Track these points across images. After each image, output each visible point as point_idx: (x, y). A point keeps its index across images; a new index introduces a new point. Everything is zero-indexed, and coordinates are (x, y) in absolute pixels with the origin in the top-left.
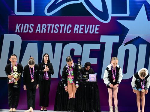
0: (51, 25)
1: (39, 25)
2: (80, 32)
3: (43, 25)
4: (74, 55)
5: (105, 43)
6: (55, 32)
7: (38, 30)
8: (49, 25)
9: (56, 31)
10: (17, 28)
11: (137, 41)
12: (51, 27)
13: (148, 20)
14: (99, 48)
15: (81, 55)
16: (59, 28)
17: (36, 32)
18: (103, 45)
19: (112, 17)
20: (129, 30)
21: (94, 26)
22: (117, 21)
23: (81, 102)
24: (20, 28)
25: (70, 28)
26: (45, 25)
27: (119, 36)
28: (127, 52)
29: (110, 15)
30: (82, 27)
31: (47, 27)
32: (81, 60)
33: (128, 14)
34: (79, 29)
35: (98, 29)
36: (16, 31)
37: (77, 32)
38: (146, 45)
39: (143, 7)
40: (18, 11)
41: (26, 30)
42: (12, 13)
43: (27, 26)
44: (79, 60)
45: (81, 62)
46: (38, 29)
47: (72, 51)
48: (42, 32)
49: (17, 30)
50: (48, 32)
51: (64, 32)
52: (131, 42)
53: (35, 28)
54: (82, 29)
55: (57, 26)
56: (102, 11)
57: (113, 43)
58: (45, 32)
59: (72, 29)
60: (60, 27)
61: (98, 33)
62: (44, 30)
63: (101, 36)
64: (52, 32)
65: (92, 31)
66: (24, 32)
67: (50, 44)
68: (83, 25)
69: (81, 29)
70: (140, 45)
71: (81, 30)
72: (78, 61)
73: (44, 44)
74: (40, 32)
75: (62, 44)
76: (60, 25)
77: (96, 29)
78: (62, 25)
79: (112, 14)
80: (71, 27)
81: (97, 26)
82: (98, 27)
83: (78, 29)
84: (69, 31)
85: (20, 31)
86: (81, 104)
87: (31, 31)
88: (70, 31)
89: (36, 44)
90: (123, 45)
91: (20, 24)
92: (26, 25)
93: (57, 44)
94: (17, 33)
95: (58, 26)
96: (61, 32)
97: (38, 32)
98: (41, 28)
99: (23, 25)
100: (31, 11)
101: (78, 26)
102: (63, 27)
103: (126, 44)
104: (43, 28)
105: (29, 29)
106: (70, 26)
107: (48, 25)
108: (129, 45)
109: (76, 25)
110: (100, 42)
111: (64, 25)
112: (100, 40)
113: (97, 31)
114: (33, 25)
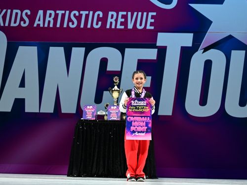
0: (63, 12)
1: (41, 12)
2: (119, 27)
3: (49, 12)
4: (108, 70)
5: (166, 47)
6: (71, 25)
7: (39, 23)
8: (60, 12)
9: (73, 24)
11: (228, 44)
12: (63, 15)
14: (155, 58)
15: (120, 70)
16: (79, 18)
17: (35, 25)
18: (162, 51)
20: (212, 22)
21: (145, 14)
22: (190, 4)
23: (119, 159)
24: (4, 17)
25: (99, 19)
26: (53, 12)
27: (192, 34)
28: (208, 64)
31: (56, 15)
32: (120, 80)
34: (116, 20)
35: (153, 21)
37: (113, 27)
38: (244, 52)
41: (15, 22)
43: (17, 14)
44: (116, 79)
45: (120, 83)
46: (39, 20)
47: (104, 62)
50: (58, 25)
51: (89, 26)
52: (215, 46)
53: (32, 18)
54: (123, 20)
55: (75, 15)
57: (182, 48)
59: (104, 20)
60: (81, 15)
61: (152, 28)
62: (49, 22)
63: (160, 34)
64: (65, 26)
65: (141, 25)
66: (12, 24)
67: (62, 49)
68: (125, 13)
69: (120, 20)
70: (232, 51)
71: (121, 22)
72: (114, 82)
73: (51, 48)
74: (42, 25)
75: (84, 48)
76: (81, 12)
77: (150, 20)
78: (84, 13)
80: (101, 16)
81: (151, 14)
82: (153, 17)
83: (114, 20)
84: (97, 24)
85: (4, 23)
86: (119, 163)
87: (25, 22)
88: (100, 23)
90: (200, 51)
91: (5, 11)
92: (15, 11)
93: (74, 49)
95: (77, 14)
96: (82, 26)
97: (38, 25)
98: (45, 19)
99: (9, 11)
101: (115, 14)
102: (87, 16)
103: (206, 50)
104: (47, 19)
105: (22, 19)
106: (99, 15)
107: (58, 12)
108: (212, 50)
109: (110, 13)
110: (157, 45)
111: (89, 13)
112: (156, 42)
113: (151, 24)
114: (29, 12)
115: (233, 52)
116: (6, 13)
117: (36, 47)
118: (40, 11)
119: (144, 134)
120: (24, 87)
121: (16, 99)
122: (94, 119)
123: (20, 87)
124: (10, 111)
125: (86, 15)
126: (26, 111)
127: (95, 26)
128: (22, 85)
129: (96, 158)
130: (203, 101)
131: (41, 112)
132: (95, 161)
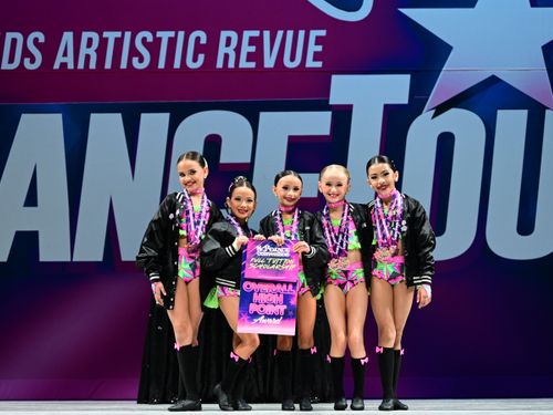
0: (118, 34)
1: (68, 37)
2: (244, 64)
3: (85, 35)
4: (221, 161)
5: (351, 106)
6: (136, 64)
7: (64, 60)
8: (111, 36)
9: (141, 60)
11: (488, 97)
12: (119, 42)
13: (532, 6)
14: (327, 132)
15: (248, 160)
16: (154, 47)
17: (56, 66)
18: (342, 116)
20: (449, 48)
21: (302, 34)
22: (402, 10)
25: (199, 48)
26: (95, 36)
27: (408, 76)
28: (446, 143)
30: (252, 41)
31: (104, 42)
34: (238, 50)
35: (319, 48)
37: (231, 65)
38: (526, 111)
41: (11, 60)
43: (14, 41)
46: (65, 54)
47: (213, 144)
50: (108, 65)
51: (177, 65)
52: (459, 101)
53: (49, 50)
54: (253, 49)
55: (144, 40)
57: (387, 107)
59: (210, 49)
60: (158, 41)
61: (319, 64)
62: (88, 57)
63: (335, 78)
64: (124, 65)
65: (293, 58)
66: (5, 66)
67: (118, 117)
68: (256, 33)
69: (246, 49)
70: (499, 111)
71: (249, 54)
73: (94, 117)
74: (71, 66)
75: (168, 115)
76: (159, 34)
77: (313, 48)
78: (165, 35)
80: (203, 41)
81: (314, 34)
82: (319, 40)
83: (233, 49)
84: (195, 60)
87: (33, 61)
88: (201, 57)
89: (59, 117)
90: (427, 115)
92: (9, 36)
93: (145, 117)
95: (150, 38)
96: (161, 65)
97: (64, 65)
98: (78, 51)
101: (234, 35)
102: (172, 42)
103: (440, 110)
104: (84, 50)
105: (26, 53)
106: (198, 39)
107: (106, 34)
108: (453, 111)
109: (224, 34)
110: (331, 103)
111: (176, 35)
112: (328, 96)
113: (317, 57)
114: (41, 37)
115: (501, 114)
118: (65, 33)
119: (279, 320)
120: (35, 204)
121: (18, 233)
123: (26, 205)
124: (5, 260)
125: (170, 39)
126: (41, 259)
127: (191, 64)
128: (31, 200)
131: (74, 260)
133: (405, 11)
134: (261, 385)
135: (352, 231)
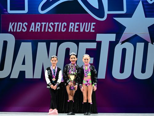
0: (45, 23)
1: (33, 24)
2: (75, 31)
3: (37, 23)
5: (101, 41)
6: (49, 31)
7: (32, 29)
8: (44, 24)
9: (51, 30)
10: (11, 27)
11: (134, 39)
12: (45, 25)
14: (95, 47)
16: (54, 26)
17: (30, 31)
18: (99, 44)
19: (108, 15)
20: (126, 27)
21: (90, 23)
22: (114, 18)
24: (13, 27)
25: (65, 27)
26: (40, 24)
27: (115, 34)
28: (124, 51)
29: (107, 12)
30: (78, 25)
31: (42, 25)
33: (124, 12)
34: (74, 27)
35: (94, 27)
36: (9, 31)
37: (72, 31)
38: (144, 43)
39: (141, 3)
40: (11, 10)
41: (19, 29)
42: (5, 11)
43: (20, 25)
46: (32, 28)
47: (68, 50)
48: (36, 31)
49: (11, 29)
50: (43, 31)
51: (59, 31)
52: (127, 40)
53: (28, 27)
54: (78, 27)
55: (51, 25)
56: (98, 8)
57: (110, 41)
58: (39, 31)
59: (67, 27)
60: (55, 25)
61: (94, 31)
62: (38, 29)
63: (98, 35)
64: (46, 31)
65: (87, 30)
66: (18, 31)
67: (45, 43)
68: (79, 23)
69: (76, 27)
70: (137, 43)
73: (39, 43)
74: (34, 31)
75: (57, 43)
76: (55, 23)
77: (92, 27)
78: (56, 24)
79: (108, 11)
80: (66, 25)
81: (93, 24)
82: (94, 25)
83: (73, 27)
84: (64, 30)
85: (13, 30)
87: (24, 29)
88: (65, 29)
90: (120, 44)
91: (13, 23)
92: (19, 23)
93: (51, 44)
94: (11, 33)
95: (53, 24)
96: (55, 31)
97: (32, 31)
98: (35, 27)
99: (16, 23)
100: (24, 10)
101: (73, 24)
102: (58, 25)
103: (123, 42)
104: (37, 27)
105: (23, 28)
106: (64, 25)
107: (42, 23)
108: (126, 43)
109: (71, 24)
111: (59, 23)
112: (96, 39)
113: (93, 29)
114: (27, 24)
116: (14, 24)
117: (31, 43)
120: (25, 64)
121: (20, 71)
122: (63, 81)
123: (22, 64)
124: (17, 77)
126: (26, 77)
127: (62, 31)
128: (24, 63)
129: (64, 103)
130: (122, 71)
131: (34, 78)
132: (64, 104)
133: (115, 18)
134: (79, 109)
135: (90, 71)
